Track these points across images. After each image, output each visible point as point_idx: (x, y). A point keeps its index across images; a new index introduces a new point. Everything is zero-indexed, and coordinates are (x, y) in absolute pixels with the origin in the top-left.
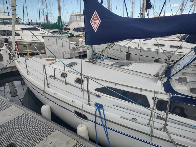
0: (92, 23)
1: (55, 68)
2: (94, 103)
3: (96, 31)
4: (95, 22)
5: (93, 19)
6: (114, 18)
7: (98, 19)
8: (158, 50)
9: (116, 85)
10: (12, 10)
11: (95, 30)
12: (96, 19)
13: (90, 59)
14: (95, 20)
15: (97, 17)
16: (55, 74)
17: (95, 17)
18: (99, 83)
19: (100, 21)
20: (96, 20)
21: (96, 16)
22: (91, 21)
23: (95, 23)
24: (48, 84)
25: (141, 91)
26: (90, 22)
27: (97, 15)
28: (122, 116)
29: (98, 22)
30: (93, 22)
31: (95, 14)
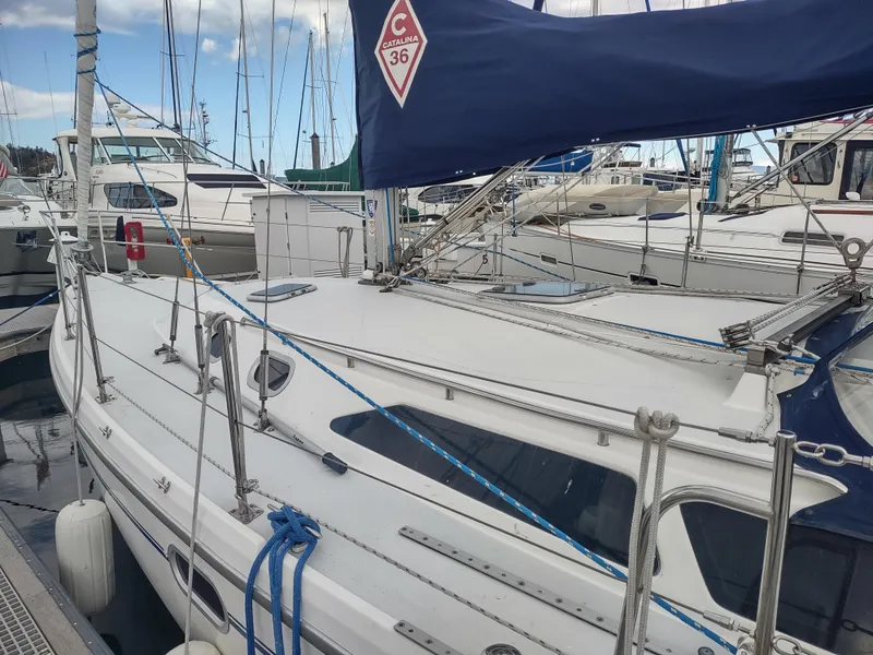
0: (384, 54)
1: (176, 304)
2: (269, 506)
3: (401, 101)
4: (399, 49)
5: (390, 37)
6: (498, 21)
7: (412, 32)
8: (802, 261)
9: (449, 397)
10: (80, 54)
11: (401, 93)
12: (404, 30)
13: (379, 268)
14: (399, 37)
15: (408, 23)
16: (173, 338)
17: (399, 25)
18: (340, 380)
19: (421, 41)
20: (403, 37)
21: (403, 16)
22: (382, 48)
23: (400, 58)
24: (101, 382)
25: (603, 441)
26: (376, 52)
27: (407, 12)
28: (411, 620)
29: (412, 48)
30: (386, 53)
31: (402, 8)
